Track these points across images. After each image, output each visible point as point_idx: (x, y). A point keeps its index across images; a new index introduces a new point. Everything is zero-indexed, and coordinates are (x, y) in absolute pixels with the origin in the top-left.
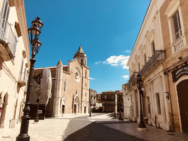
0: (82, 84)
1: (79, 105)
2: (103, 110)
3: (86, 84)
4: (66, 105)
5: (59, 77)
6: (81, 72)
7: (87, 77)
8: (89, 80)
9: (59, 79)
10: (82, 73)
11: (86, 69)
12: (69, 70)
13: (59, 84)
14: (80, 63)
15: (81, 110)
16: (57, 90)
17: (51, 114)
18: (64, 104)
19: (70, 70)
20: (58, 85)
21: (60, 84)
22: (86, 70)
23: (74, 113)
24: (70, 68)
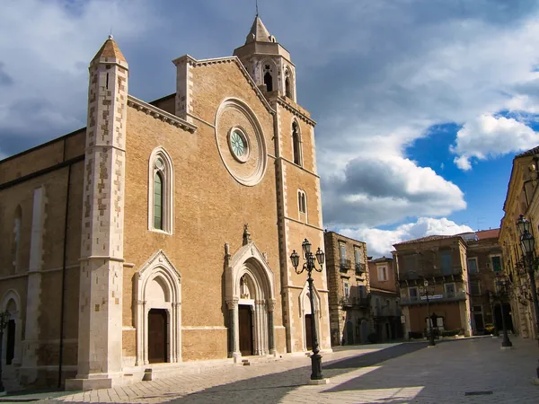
0: (279, 193)
1: (268, 306)
2: (408, 330)
3: (302, 198)
4: (175, 306)
5: (100, 131)
6: (267, 133)
7: (302, 161)
8: (317, 180)
9: (100, 142)
10: (275, 138)
11: (292, 118)
12: (184, 107)
13: (105, 174)
14: (260, 87)
15: (288, 338)
16: (96, 212)
17: (65, 368)
18: (167, 306)
19: (189, 109)
20: (97, 180)
21: (114, 177)
22: (295, 125)
23: (237, 352)
24: (189, 100)
